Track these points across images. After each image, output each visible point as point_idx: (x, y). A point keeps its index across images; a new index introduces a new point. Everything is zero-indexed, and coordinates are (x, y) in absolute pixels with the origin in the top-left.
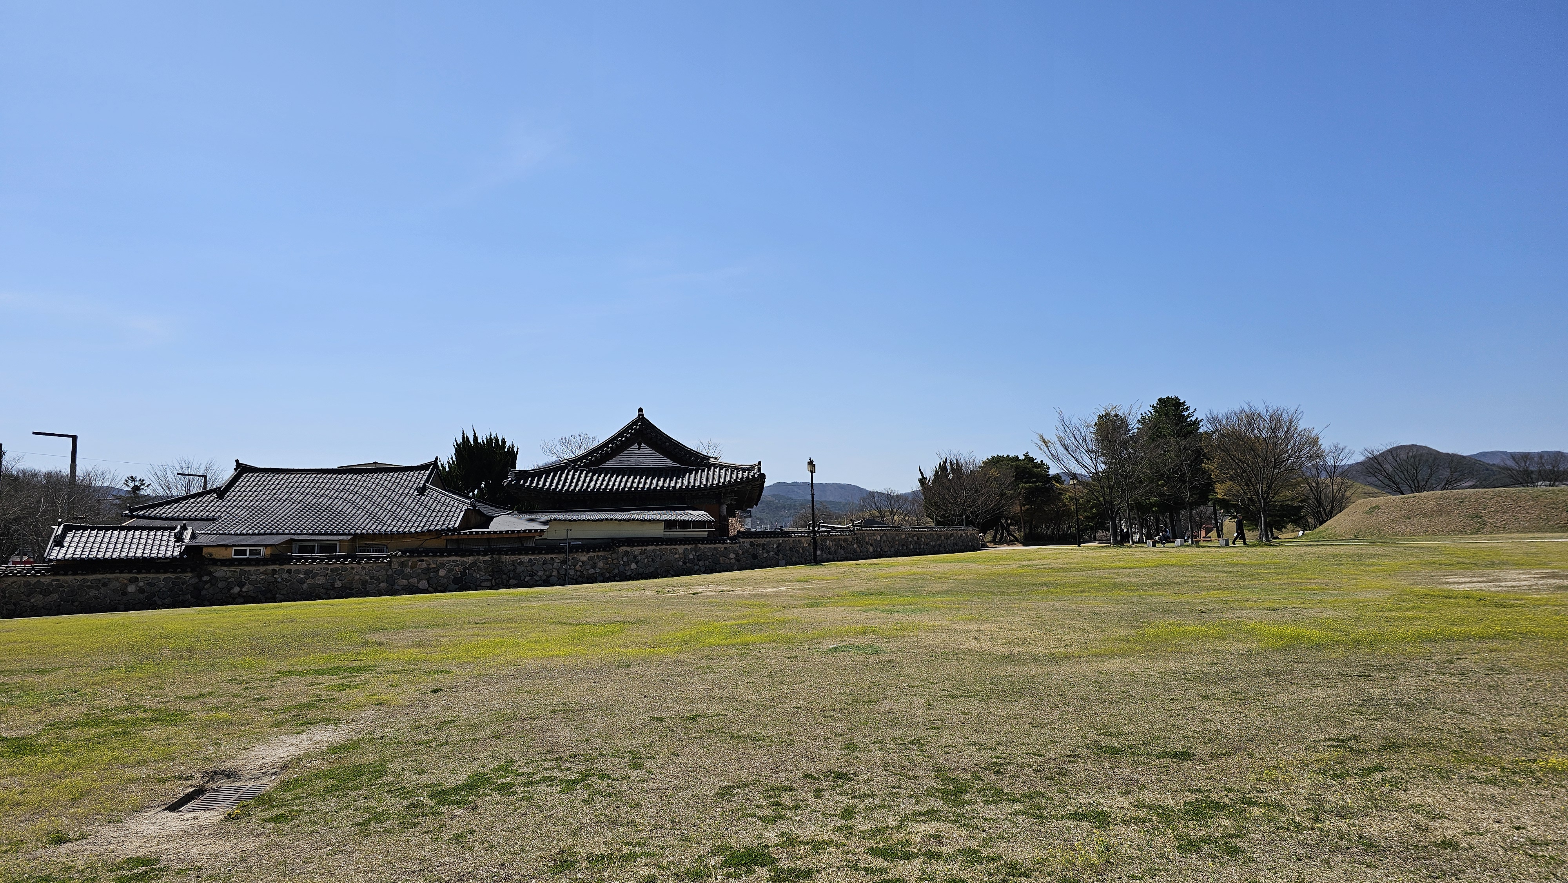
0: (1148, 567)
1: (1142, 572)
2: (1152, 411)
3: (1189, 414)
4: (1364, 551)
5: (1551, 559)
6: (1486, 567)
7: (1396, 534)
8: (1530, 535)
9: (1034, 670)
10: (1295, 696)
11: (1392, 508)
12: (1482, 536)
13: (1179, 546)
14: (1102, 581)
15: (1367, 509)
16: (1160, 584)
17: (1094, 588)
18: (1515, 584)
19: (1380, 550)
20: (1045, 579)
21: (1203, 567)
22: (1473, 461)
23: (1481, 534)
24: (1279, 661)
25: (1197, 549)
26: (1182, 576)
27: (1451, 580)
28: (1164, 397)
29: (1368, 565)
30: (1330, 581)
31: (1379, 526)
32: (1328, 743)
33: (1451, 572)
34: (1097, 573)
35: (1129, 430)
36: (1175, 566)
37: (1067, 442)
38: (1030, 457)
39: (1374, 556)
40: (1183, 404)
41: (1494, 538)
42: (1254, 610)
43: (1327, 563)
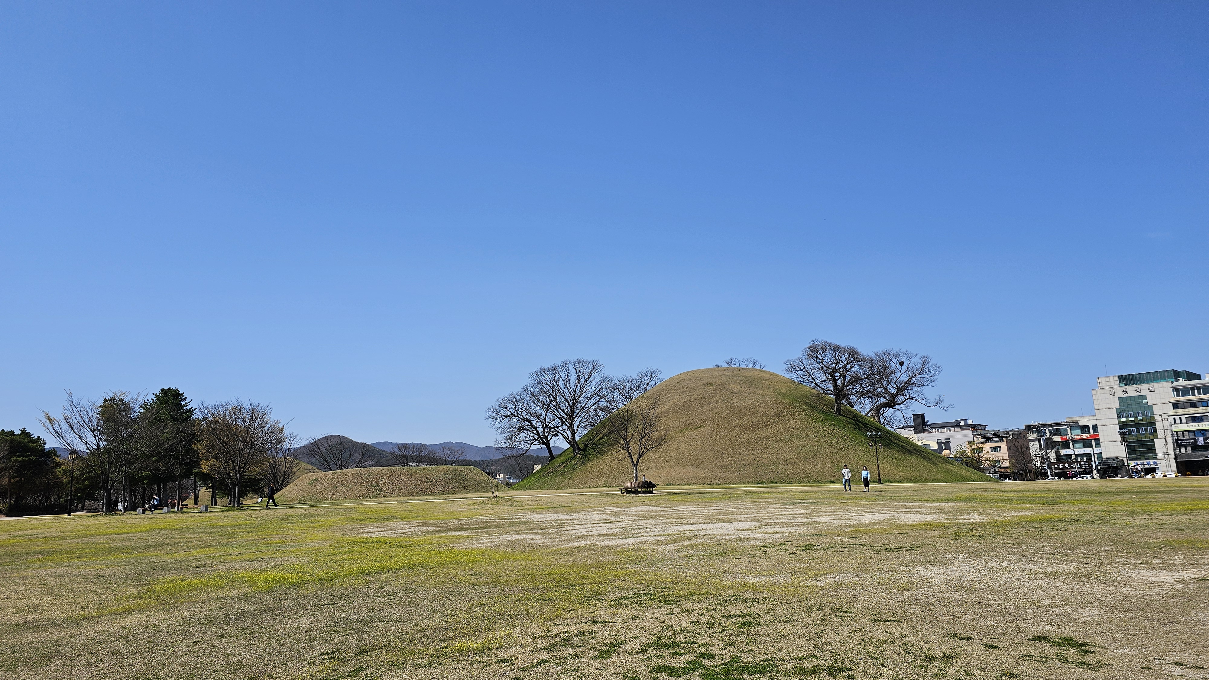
0: (140, 532)
1: (135, 536)
2: (154, 399)
3: (186, 403)
4: (308, 512)
5: (419, 514)
6: (384, 520)
7: (326, 499)
8: (406, 498)
9: (57, 634)
10: (288, 626)
11: (326, 480)
12: (379, 499)
13: (165, 513)
14: (98, 546)
15: (310, 481)
16: (154, 546)
17: (91, 553)
18: (403, 531)
19: (318, 511)
20: (39, 548)
21: (188, 530)
22: (372, 448)
23: (378, 498)
24: (269, 600)
25: (182, 515)
26: (171, 538)
27: (366, 531)
28: (166, 388)
29: (311, 522)
30: (287, 536)
31: (316, 493)
32: (322, 657)
33: (365, 525)
34: (92, 539)
35: (131, 414)
36: (165, 529)
37: (73, 421)
38: (28, 433)
39: (314, 516)
40: (182, 395)
41: (386, 501)
42: (238, 562)
43: (283, 522)
